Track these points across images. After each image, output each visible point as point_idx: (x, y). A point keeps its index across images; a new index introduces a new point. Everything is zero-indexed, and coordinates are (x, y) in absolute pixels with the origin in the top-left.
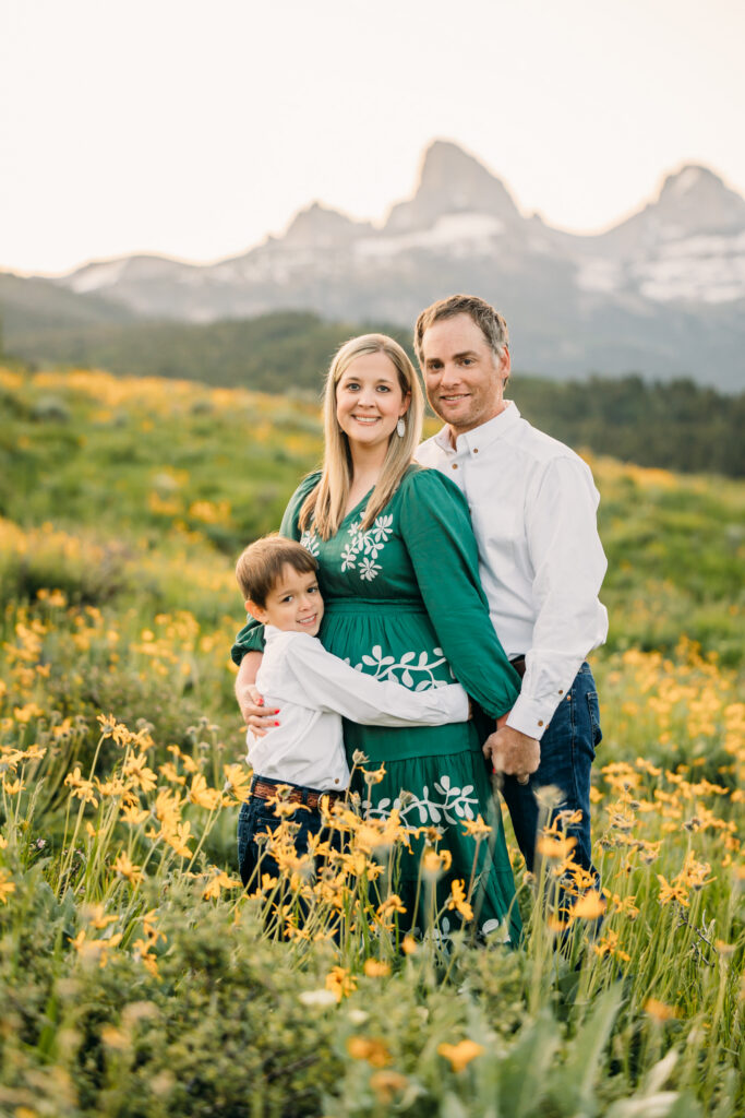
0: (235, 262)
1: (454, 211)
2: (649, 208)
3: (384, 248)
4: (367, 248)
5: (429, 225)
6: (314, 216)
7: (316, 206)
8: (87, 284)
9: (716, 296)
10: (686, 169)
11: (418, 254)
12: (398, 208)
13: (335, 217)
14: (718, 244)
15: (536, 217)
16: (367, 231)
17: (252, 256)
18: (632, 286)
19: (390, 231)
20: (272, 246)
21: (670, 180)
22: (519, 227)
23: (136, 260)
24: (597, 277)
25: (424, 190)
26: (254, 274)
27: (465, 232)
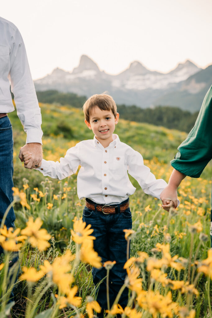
0: (41, 80)
1: (86, 69)
2: (127, 70)
3: (72, 77)
4: (69, 77)
5: (81, 72)
6: (57, 70)
7: (57, 69)
9: (141, 88)
10: (135, 62)
11: (79, 79)
12: (75, 69)
13: (61, 71)
14: (141, 77)
15: (103, 71)
16: (68, 73)
17: (44, 79)
18: (123, 86)
19: (74, 73)
20: (48, 76)
21: (132, 64)
22: (100, 73)
24: (116, 84)
25: (80, 65)
26: (45, 82)
27: (89, 74)
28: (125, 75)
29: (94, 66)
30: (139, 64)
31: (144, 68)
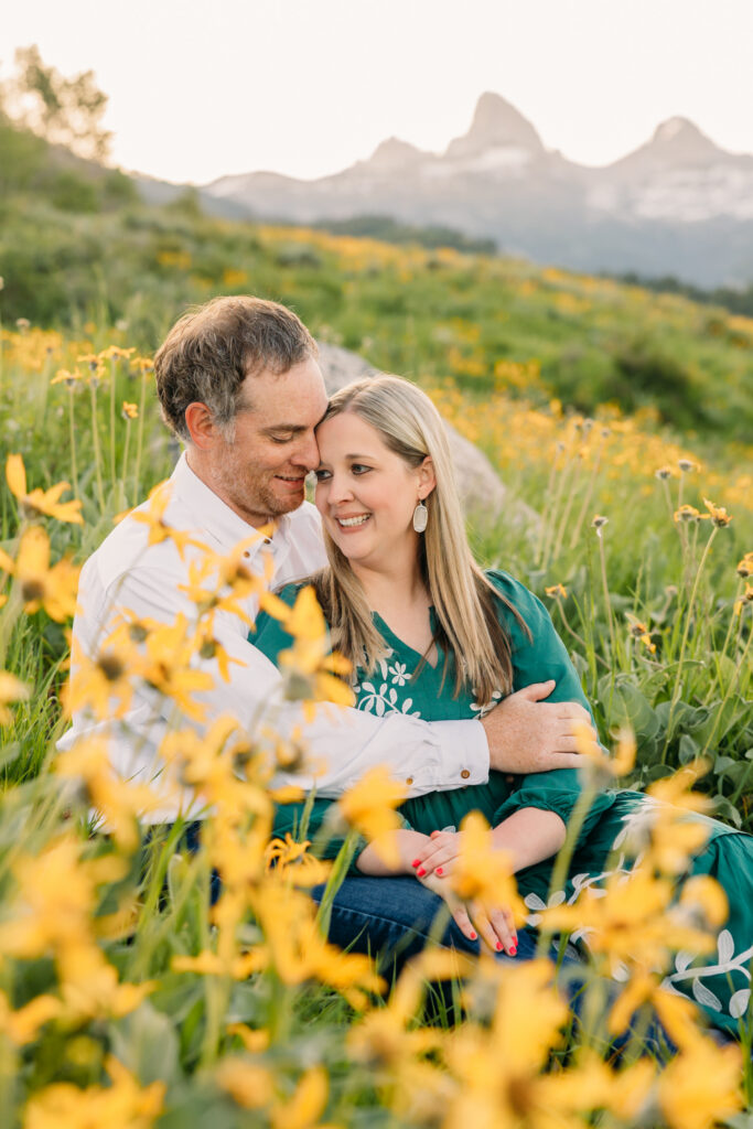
0: (334, 179)
1: (497, 144)
2: (644, 149)
3: (444, 171)
4: (432, 171)
6: (391, 146)
7: (393, 140)
8: (223, 191)
10: (673, 119)
11: (470, 177)
12: (455, 142)
13: (406, 146)
15: (557, 154)
16: (431, 158)
17: (344, 175)
18: (628, 205)
19: (449, 157)
20: (360, 168)
21: (661, 127)
22: (546, 161)
23: (259, 174)
24: (602, 199)
25: (474, 127)
27: (503, 159)
28: (636, 167)
29: (523, 132)
30: (688, 129)
31: (706, 143)
